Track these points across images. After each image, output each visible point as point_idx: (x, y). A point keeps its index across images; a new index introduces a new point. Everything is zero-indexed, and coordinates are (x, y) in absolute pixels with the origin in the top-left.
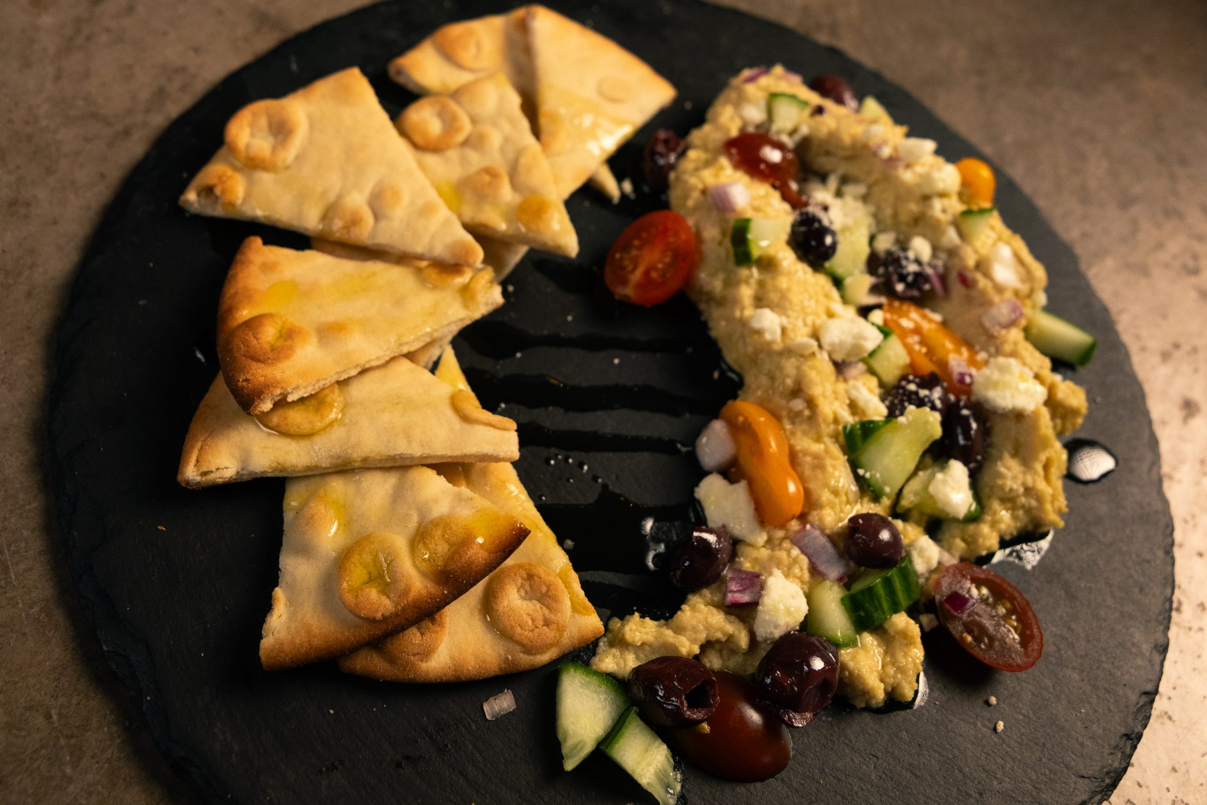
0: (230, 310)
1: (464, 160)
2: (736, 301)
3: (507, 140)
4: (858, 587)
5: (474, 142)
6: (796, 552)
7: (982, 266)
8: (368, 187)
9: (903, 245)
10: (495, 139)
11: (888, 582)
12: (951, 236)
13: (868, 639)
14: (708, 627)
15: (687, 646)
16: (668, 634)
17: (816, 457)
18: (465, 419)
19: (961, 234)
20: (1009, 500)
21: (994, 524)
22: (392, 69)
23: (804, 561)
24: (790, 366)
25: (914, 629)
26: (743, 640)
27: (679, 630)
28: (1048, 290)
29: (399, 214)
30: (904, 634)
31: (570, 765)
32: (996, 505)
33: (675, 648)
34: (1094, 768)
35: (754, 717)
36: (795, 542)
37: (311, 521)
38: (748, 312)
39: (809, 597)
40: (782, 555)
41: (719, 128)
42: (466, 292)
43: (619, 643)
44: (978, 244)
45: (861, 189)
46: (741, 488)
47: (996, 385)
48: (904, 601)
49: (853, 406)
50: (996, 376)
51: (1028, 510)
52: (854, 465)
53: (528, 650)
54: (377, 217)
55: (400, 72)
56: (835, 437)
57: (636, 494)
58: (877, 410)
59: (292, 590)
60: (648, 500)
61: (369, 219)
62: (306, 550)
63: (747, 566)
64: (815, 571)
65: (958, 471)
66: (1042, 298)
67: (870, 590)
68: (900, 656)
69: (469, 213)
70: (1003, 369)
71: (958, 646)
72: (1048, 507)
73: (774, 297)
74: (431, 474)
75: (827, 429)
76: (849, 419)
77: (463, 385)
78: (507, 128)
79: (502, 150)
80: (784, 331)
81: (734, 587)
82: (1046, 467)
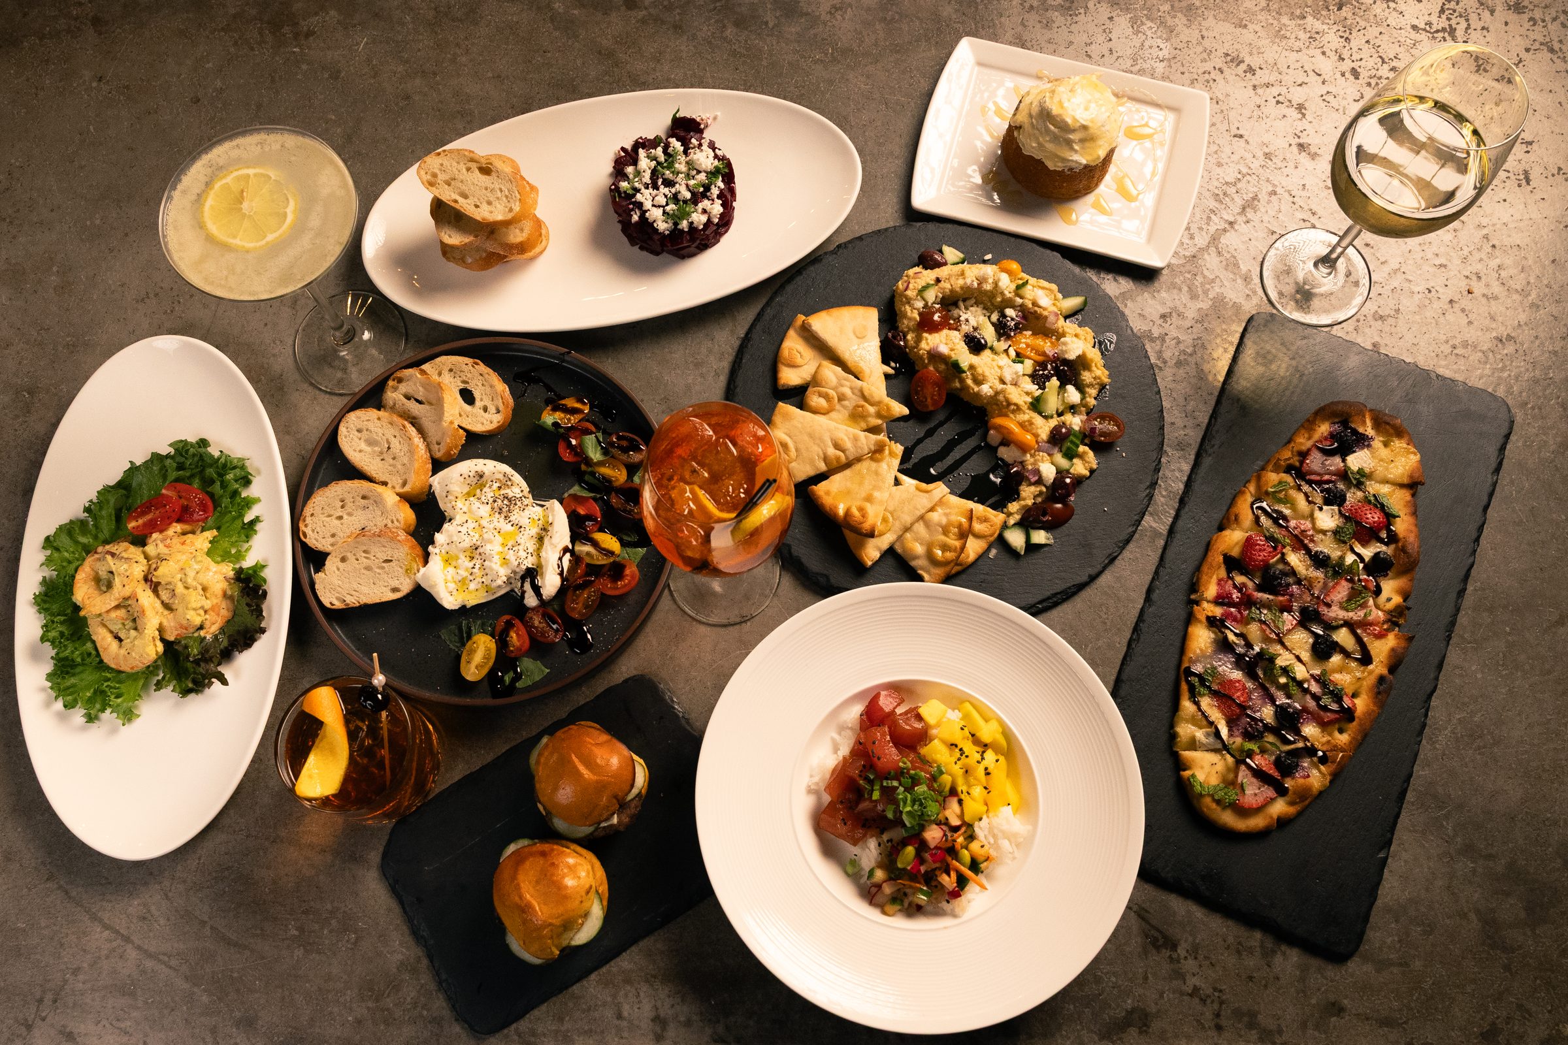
0: (836, 515)
1: (844, 407)
2: (968, 387)
3: (851, 388)
4: (1064, 449)
5: (841, 398)
6: (1041, 454)
7: (1035, 304)
8: (830, 444)
9: (1004, 316)
10: (847, 391)
11: (1072, 442)
12: (1019, 301)
13: (1075, 461)
14: (1032, 493)
15: (1030, 502)
16: (1022, 503)
17: (1029, 421)
18: (927, 492)
19: (1021, 297)
20: (1091, 385)
21: (1090, 396)
22: (780, 388)
23: (1045, 454)
24: (1001, 397)
25: (1087, 448)
26: (1044, 489)
27: (1024, 499)
28: (1060, 291)
29: (848, 445)
30: (1085, 453)
31: (1023, 553)
32: (1088, 390)
33: (1027, 505)
34: (1155, 446)
35: (1059, 506)
36: (1039, 451)
37: (911, 550)
38: (976, 389)
39: (1052, 463)
40: (1038, 457)
41: (910, 319)
42: (892, 454)
43: (1009, 514)
44: (1028, 296)
45: (973, 301)
46: (1012, 447)
47: (1066, 351)
48: (1078, 442)
49: (1027, 393)
50: (1064, 348)
51: (1098, 384)
52: (1040, 413)
53: (991, 536)
54: (843, 451)
55: (783, 386)
56: (1029, 408)
57: (982, 470)
58: (1033, 388)
59: (922, 569)
60: (986, 469)
61: (842, 454)
62: (916, 557)
63: (1030, 467)
64: (1050, 455)
65: (1070, 388)
66: (1060, 296)
67: (1069, 448)
68: (1087, 459)
69: (864, 425)
70: (1065, 344)
71: (1101, 443)
72: (1103, 378)
73: (980, 378)
74: (931, 513)
75: (1025, 407)
76: (1029, 400)
77: (914, 482)
78: (848, 384)
79: (853, 393)
80: (991, 387)
81: (1031, 477)
82: (1096, 366)
